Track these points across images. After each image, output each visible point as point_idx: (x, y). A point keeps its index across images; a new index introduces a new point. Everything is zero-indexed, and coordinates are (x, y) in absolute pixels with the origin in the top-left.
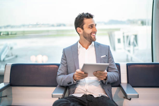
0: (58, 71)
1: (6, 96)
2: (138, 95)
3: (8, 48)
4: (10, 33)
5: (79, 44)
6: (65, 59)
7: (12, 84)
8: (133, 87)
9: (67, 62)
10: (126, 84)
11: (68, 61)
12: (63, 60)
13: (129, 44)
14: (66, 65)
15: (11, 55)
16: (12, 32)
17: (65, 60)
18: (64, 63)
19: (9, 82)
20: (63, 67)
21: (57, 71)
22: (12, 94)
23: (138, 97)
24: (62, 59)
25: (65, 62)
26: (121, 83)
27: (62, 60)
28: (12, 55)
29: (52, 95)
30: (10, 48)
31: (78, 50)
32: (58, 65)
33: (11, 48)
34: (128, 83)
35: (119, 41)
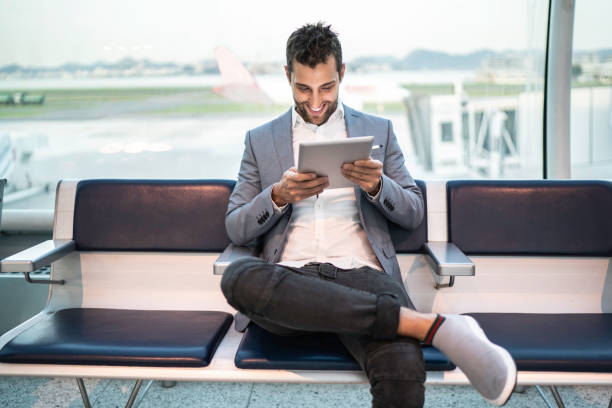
0: (231, 199)
1: (63, 283)
2: (474, 268)
3: (14, 158)
4: (17, 98)
5: (295, 115)
6: (253, 161)
7: (82, 244)
8: (468, 253)
9: (258, 172)
10: (445, 244)
11: (262, 165)
12: (246, 166)
13: (486, 146)
14: (255, 180)
15: (25, 184)
16: (24, 94)
17: (252, 164)
18: (249, 174)
19: (71, 236)
20: (247, 185)
21: (228, 202)
22: (80, 277)
23: (474, 274)
24: (244, 161)
25: (252, 169)
26: (427, 241)
27: (242, 168)
28: (30, 185)
29: (215, 267)
30: (19, 155)
31: (291, 132)
32: (230, 185)
33: (27, 156)
34: (450, 240)
35: (446, 131)
